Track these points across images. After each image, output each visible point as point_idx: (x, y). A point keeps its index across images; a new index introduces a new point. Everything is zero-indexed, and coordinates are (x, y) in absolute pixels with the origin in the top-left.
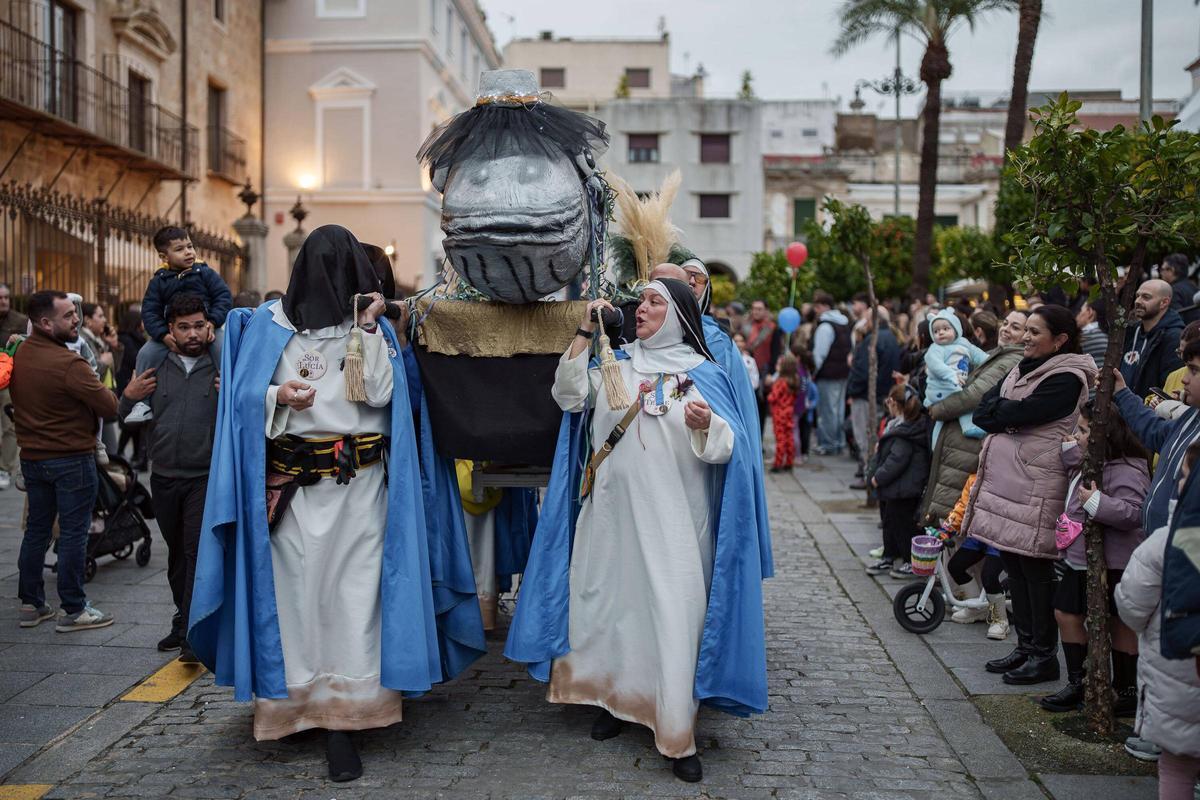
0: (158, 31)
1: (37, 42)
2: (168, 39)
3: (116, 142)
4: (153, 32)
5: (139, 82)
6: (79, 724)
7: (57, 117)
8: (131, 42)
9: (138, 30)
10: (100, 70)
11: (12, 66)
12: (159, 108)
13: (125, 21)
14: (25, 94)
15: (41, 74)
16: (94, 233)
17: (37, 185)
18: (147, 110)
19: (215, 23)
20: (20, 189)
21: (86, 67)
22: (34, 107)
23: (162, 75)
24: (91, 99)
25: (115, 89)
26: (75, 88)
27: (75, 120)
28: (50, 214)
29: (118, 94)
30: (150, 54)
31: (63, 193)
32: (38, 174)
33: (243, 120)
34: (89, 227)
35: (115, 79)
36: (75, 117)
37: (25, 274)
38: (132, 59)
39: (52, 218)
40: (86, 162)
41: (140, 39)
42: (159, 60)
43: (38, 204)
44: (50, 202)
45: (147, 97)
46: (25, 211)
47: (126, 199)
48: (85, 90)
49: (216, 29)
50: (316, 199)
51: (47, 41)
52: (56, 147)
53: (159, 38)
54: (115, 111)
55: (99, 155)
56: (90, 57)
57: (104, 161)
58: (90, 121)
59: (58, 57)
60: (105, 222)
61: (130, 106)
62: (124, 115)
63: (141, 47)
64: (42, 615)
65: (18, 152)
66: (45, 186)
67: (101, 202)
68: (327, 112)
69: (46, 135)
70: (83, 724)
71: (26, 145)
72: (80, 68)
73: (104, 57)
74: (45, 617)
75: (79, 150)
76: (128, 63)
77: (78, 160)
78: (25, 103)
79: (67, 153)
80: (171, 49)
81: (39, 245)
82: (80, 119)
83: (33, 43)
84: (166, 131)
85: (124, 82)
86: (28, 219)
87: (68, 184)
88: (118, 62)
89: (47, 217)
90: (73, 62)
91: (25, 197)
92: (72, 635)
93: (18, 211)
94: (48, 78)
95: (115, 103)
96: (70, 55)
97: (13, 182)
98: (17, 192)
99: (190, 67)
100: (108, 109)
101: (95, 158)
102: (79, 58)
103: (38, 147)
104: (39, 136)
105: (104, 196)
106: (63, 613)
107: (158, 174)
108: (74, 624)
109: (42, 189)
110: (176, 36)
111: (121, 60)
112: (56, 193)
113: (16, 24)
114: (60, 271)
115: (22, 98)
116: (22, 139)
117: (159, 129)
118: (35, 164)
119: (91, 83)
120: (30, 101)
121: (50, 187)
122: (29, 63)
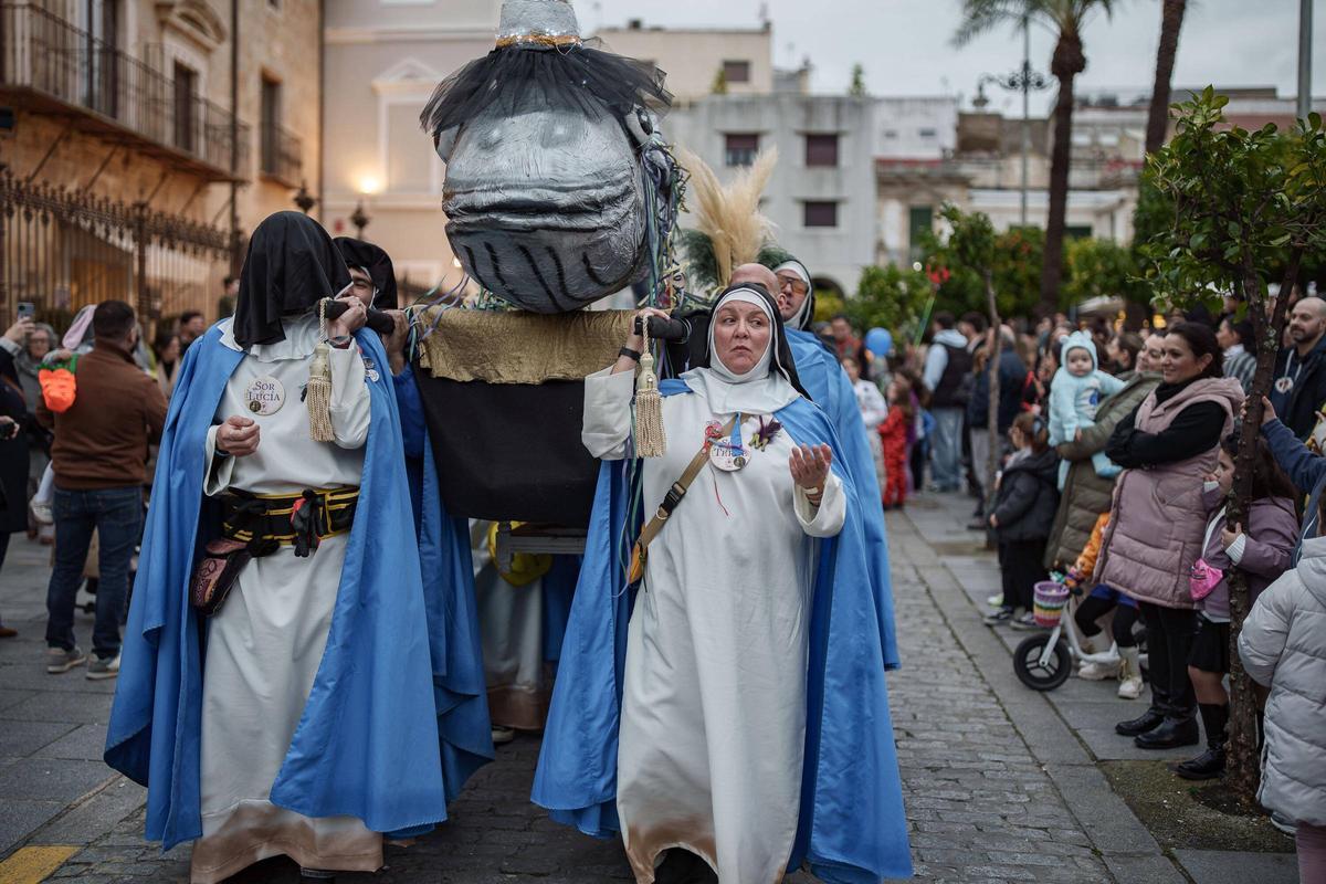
0: (206, 18)
1: (74, 30)
2: (217, 27)
3: (159, 141)
4: (201, 19)
5: (185, 75)
6: (110, 780)
7: (95, 113)
8: (177, 30)
9: (186, 17)
10: (142, 60)
11: (46, 56)
12: (207, 103)
13: (170, 7)
14: (60, 86)
15: (77, 65)
16: (134, 240)
17: (72, 187)
18: (194, 106)
19: (270, 9)
20: (54, 192)
21: (127, 59)
22: (70, 101)
23: (211, 67)
24: (132, 92)
25: (159, 82)
26: (115, 80)
27: (114, 114)
28: (86, 219)
29: (162, 88)
30: (197, 44)
31: (100, 195)
32: (74, 174)
33: (299, 116)
34: (128, 234)
35: (158, 71)
36: (114, 110)
37: (58, 285)
38: (177, 49)
39: (88, 224)
40: (127, 162)
41: (186, 26)
42: (207, 51)
43: (73, 208)
44: (85, 206)
45: (194, 90)
46: (58, 215)
47: (170, 203)
48: (126, 83)
49: (269, 17)
50: (381, 204)
51: (85, 29)
52: (94, 145)
53: (208, 26)
54: (159, 107)
55: (141, 154)
56: (131, 46)
57: (145, 161)
58: (132, 117)
59: (97, 46)
60: (147, 228)
61: (176, 101)
62: (168, 111)
63: (188, 37)
64: (73, 658)
65: (52, 151)
66: (81, 188)
67: (142, 206)
68: (392, 108)
69: (83, 132)
70: (114, 781)
71: (61, 144)
72: (120, 60)
73: (147, 47)
74: (76, 662)
75: (119, 150)
76: (173, 54)
77: (117, 160)
78: (60, 97)
79: (106, 152)
80: (220, 35)
81: (74, 252)
82: (120, 114)
83: (69, 32)
84: (215, 129)
85: (169, 73)
86: (63, 225)
87: (105, 186)
88: (162, 52)
89: (82, 223)
90: (112, 53)
91: (58, 199)
92: (104, 683)
93: (51, 216)
94: (85, 69)
95: (159, 97)
96: (109, 44)
97: (46, 184)
98: (49, 195)
99: (242, 59)
100: (151, 104)
101: (135, 157)
102: (120, 47)
103: (74, 146)
104: (75, 134)
105: (145, 199)
106: (95, 658)
107: (205, 176)
108: (107, 670)
109: (78, 192)
110: (226, 23)
111: (166, 52)
112: (93, 196)
113: (50, 10)
114: (97, 284)
115: (56, 91)
116: (56, 137)
117: (207, 126)
118: (70, 165)
119: (132, 75)
120: (66, 95)
121: (86, 189)
122: (65, 53)
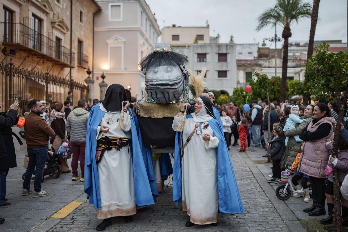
0: (64, 25)
1: (31, 29)
2: (67, 28)
3: (52, 57)
5: (58, 40)
6: (39, 224)
7: (35, 50)
8: (57, 29)
9: (59, 25)
10: (48, 37)
11: (23, 36)
12: (64, 47)
13: (55, 23)
15: (31, 38)
16: (45, 83)
17: (30, 69)
18: (61, 48)
19: (80, 23)
20: (25, 70)
21: (44, 36)
22: (29, 47)
23: (65, 38)
24: (45, 45)
25: (52, 42)
26: (41, 42)
27: (40, 51)
28: (33, 77)
29: (53, 43)
30: (62, 32)
31: (37, 71)
32: (30, 66)
33: (87, 50)
34: (44, 81)
35: (52, 39)
36: (40, 49)
37: (26, 94)
38: (57, 33)
39: (34, 78)
40: (43, 62)
41: (59, 28)
42: (64, 34)
43: (30, 74)
44: (33, 74)
45: (61, 44)
46: (26, 76)
47: (54, 73)
48: (43, 42)
49: (80, 25)
50: (108, 72)
51: (33, 29)
52: (35, 58)
53: (64, 27)
54: (52, 48)
55: (47, 60)
56: (45, 33)
57: (48, 62)
58: (45, 51)
59: (36, 33)
60: (48, 79)
61: (56, 47)
62: (54, 49)
63: (59, 30)
64: (29, 192)
65: (25, 60)
66: (32, 69)
67: (47, 74)
68: (111, 48)
69: (32, 55)
70: (40, 224)
71: (27, 58)
72: (42, 36)
73: (49, 33)
74: (30, 193)
75: (42, 59)
76: (56, 35)
77: (41, 62)
78: (27, 46)
79: (38, 60)
80: (68, 30)
81: (30, 86)
82: (42, 50)
83: (29, 29)
84: (66, 54)
85: (54, 40)
86: (27, 79)
87: (38, 69)
88: (53, 34)
89: (32, 78)
90: (40, 34)
91: (26, 72)
92: (37, 198)
93: (24, 76)
94: (33, 39)
95: (52, 46)
96: (40, 32)
97: (23, 68)
98: (24, 71)
99: (73, 36)
100: (50, 48)
101: (46, 61)
102: (42, 33)
103: (30, 58)
104: (30, 55)
105: (48, 72)
106: (35, 192)
107: (63, 66)
108: (38, 195)
109: (31, 70)
110: (69, 27)
111: (54, 33)
112: (35, 71)
113: (25, 24)
114: (36, 94)
115: (26, 45)
116: (26, 56)
117: (64, 53)
118: (29, 63)
119: (45, 40)
120: (28, 46)
121: (33, 70)
122: (28, 35)
